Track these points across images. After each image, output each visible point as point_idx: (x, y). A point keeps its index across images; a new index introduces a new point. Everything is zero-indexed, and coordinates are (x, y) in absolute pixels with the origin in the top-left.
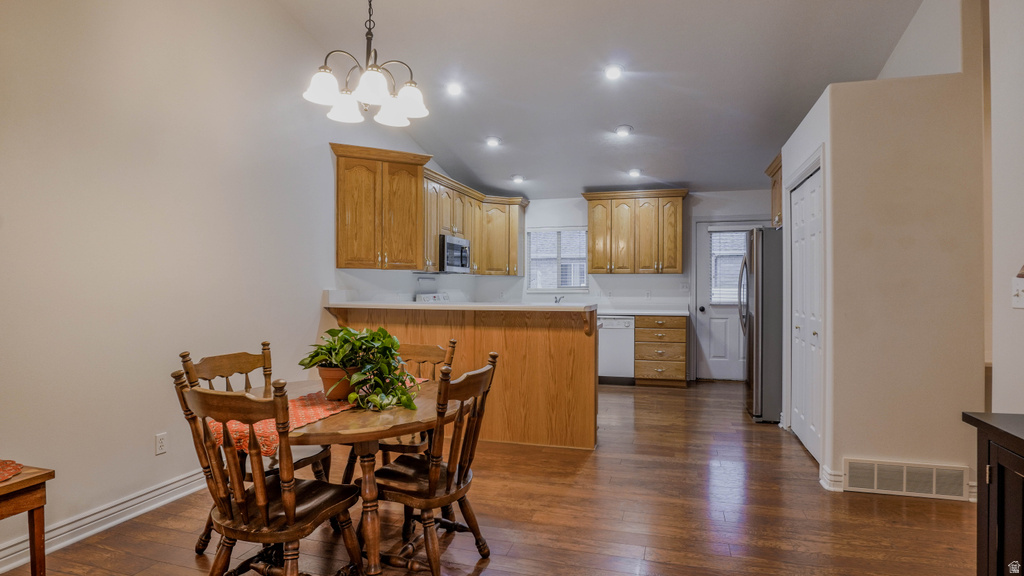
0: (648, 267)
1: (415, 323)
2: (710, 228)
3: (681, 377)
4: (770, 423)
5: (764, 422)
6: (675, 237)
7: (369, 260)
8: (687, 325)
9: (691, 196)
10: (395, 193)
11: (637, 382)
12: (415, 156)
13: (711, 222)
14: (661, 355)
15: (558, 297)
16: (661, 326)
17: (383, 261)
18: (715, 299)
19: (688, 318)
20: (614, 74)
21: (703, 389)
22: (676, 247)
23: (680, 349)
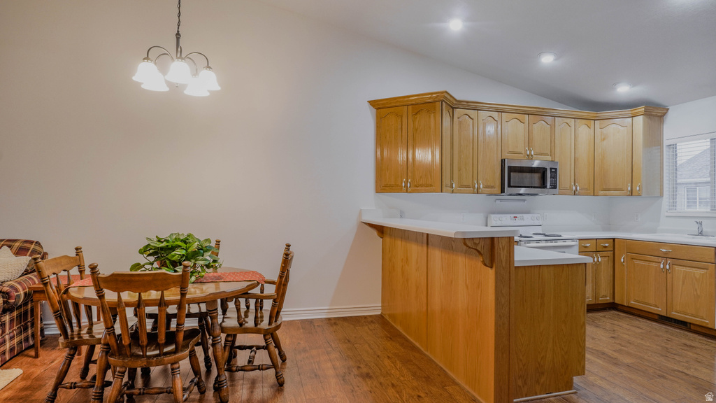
7: (398, 186)
10: (417, 130)
12: (431, 94)
17: (406, 186)
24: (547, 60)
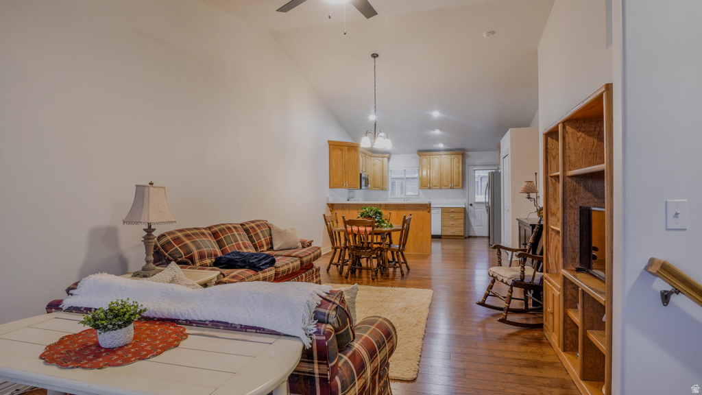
0: (447, 186)
2: (475, 168)
3: (462, 234)
7: (341, 185)
8: (465, 211)
9: (466, 154)
13: (475, 166)
14: (453, 225)
16: (453, 212)
17: (346, 185)
18: (477, 200)
19: (465, 208)
20: (436, 114)
21: (471, 240)
22: (459, 177)
23: (461, 222)
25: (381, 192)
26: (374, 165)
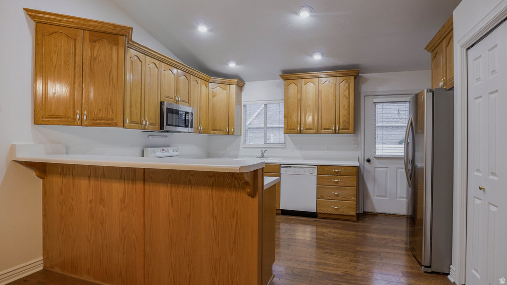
0: (328, 129)
1: (96, 177)
2: (375, 100)
3: (353, 213)
4: (438, 273)
5: (433, 273)
6: (349, 106)
7: (69, 117)
8: (357, 173)
9: (361, 77)
10: (95, 59)
11: (319, 215)
12: (116, 26)
13: (376, 96)
14: (337, 195)
15: (263, 150)
16: (337, 173)
17: (81, 119)
18: (379, 153)
19: (358, 169)
22: (349, 114)
23: (352, 191)
24: (203, 29)
25: (228, 138)
26: (214, 96)
